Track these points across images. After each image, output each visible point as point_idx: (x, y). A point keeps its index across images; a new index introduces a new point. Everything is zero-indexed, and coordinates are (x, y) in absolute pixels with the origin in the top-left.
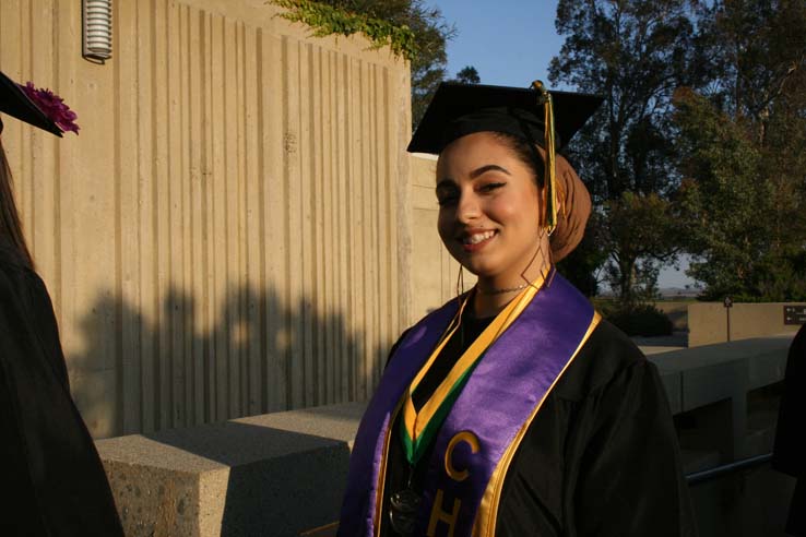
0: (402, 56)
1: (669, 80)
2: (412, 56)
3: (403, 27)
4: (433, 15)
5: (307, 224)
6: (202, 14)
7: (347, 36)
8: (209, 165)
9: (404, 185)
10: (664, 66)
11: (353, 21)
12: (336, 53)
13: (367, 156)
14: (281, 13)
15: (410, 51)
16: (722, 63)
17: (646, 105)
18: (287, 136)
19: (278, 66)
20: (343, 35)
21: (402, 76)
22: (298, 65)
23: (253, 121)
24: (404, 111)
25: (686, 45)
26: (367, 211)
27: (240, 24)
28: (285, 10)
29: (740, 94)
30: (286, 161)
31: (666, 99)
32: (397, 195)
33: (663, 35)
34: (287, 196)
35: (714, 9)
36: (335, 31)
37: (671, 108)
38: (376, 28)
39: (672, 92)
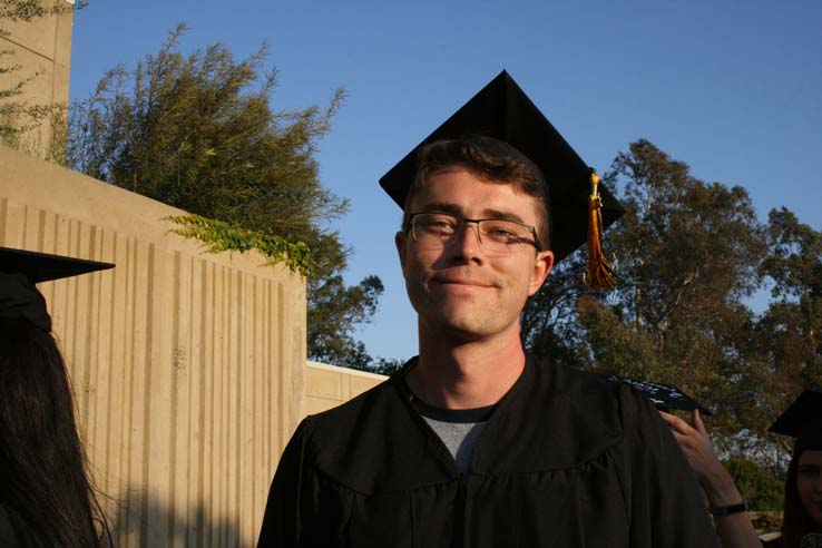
0: (298, 273)
1: (570, 292)
2: (308, 272)
3: (299, 244)
5: (195, 444)
6: (93, 230)
7: (242, 252)
8: (92, 382)
9: (299, 400)
10: (565, 278)
11: (249, 238)
12: (231, 270)
13: (259, 371)
14: (175, 229)
15: (306, 267)
17: (549, 314)
18: (176, 352)
19: (170, 282)
20: (238, 252)
21: (298, 292)
22: (190, 282)
23: (141, 337)
24: (299, 327)
27: (132, 240)
28: (180, 227)
29: (639, 305)
30: (175, 377)
31: (568, 310)
32: (290, 412)
34: (174, 414)
36: (230, 247)
37: (573, 319)
38: (271, 244)
39: (573, 303)
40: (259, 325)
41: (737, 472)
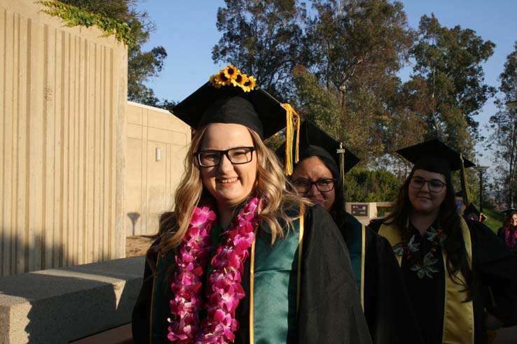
0: (123, 42)
1: (288, 63)
2: (129, 42)
3: (124, 24)
4: (144, 15)
5: (58, 148)
7: (87, 27)
9: (122, 124)
10: (285, 54)
11: (92, 18)
12: (80, 38)
14: (44, 10)
15: (128, 39)
16: (319, 54)
17: (272, 77)
18: (46, 90)
19: (41, 45)
20: (85, 27)
21: (122, 55)
22: (55, 45)
23: (24, 78)
24: (123, 77)
25: (298, 42)
26: (97, 141)
27: (16, 15)
28: (47, 8)
29: (330, 74)
30: (45, 106)
31: (285, 75)
32: (117, 131)
33: (285, 35)
34: (45, 129)
35: (314, 22)
36: (80, 24)
37: (288, 80)
38: (107, 23)
39: (288, 70)
40: (98, 75)
41: (381, 178)
